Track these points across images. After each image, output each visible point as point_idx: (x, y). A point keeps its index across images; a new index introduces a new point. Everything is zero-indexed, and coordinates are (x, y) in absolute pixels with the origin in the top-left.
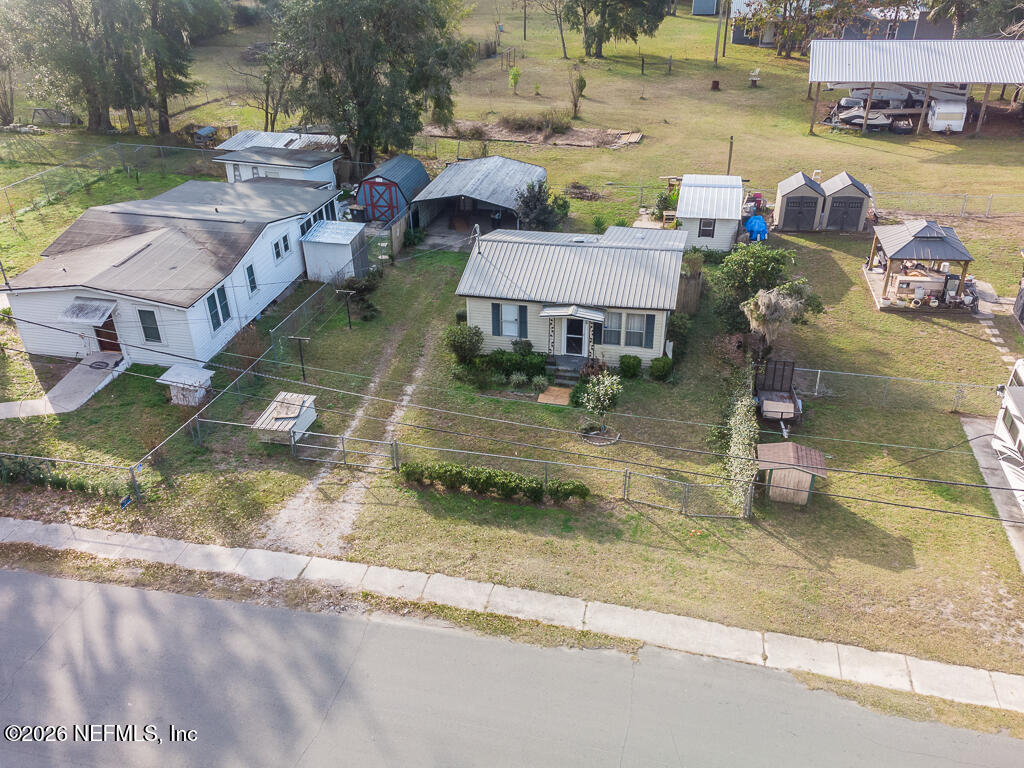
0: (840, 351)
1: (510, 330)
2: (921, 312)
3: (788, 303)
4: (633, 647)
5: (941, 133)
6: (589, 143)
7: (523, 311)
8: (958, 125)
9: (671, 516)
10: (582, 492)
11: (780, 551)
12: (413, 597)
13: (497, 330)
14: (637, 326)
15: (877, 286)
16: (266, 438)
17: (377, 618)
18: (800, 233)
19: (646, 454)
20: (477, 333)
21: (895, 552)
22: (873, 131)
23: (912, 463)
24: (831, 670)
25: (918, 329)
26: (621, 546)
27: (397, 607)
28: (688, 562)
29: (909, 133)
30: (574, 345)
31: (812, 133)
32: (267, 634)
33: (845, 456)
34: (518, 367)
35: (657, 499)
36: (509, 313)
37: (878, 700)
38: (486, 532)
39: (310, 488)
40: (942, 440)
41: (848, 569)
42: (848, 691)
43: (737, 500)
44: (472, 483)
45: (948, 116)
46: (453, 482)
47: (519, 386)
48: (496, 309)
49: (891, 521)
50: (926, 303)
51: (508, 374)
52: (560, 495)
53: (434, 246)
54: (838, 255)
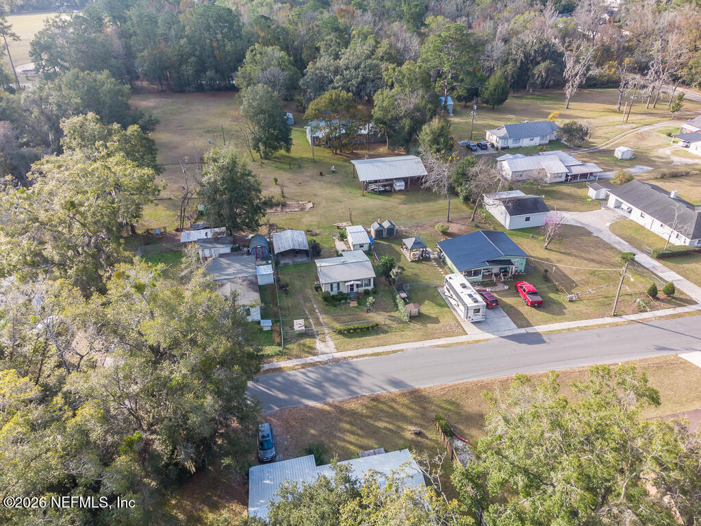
0: (407, 276)
1: (335, 289)
2: (418, 261)
3: (399, 271)
4: (402, 350)
5: (399, 191)
6: (297, 210)
7: (338, 284)
8: (403, 188)
9: (395, 325)
10: (377, 325)
11: (418, 326)
12: (358, 355)
13: (332, 290)
14: (366, 282)
15: (408, 255)
16: (298, 332)
17: (354, 360)
18: (382, 239)
19: (383, 313)
20: (328, 293)
21: (436, 320)
22: (380, 193)
23: (432, 301)
24: (434, 344)
25: (420, 266)
26: (390, 334)
27: (357, 357)
28: (403, 333)
29: (390, 191)
30: (352, 289)
31: (363, 195)
32: (337, 368)
33: (420, 302)
34: (342, 299)
35: (390, 322)
36: (335, 286)
37: (443, 346)
38: (362, 339)
39: (317, 340)
40: (436, 294)
41: (430, 326)
42: (438, 346)
43: (406, 319)
44: (353, 330)
45: (400, 186)
46: (349, 331)
47: (343, 304)
48: (332, 285)
49: (433, 314)
50: (419, 258)
51: (340, 301)
52: (373, 327)
53: (284, 264)
54: (393, 245)
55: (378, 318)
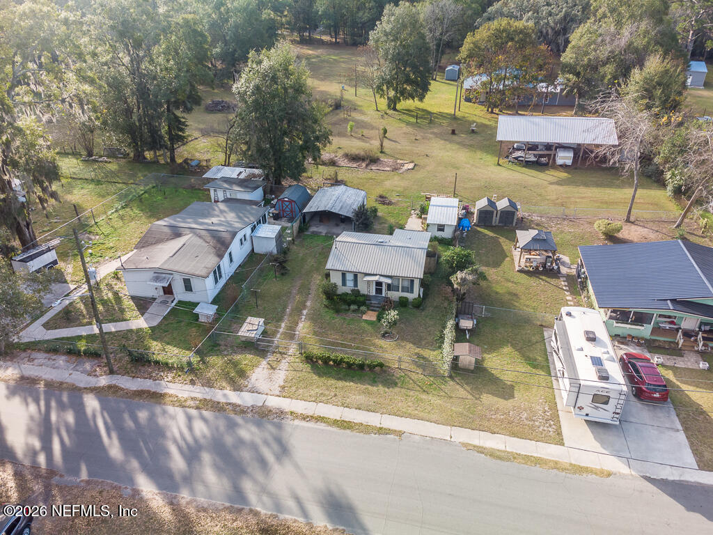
0: (497, 293)
1: (350, 284)
2: (534, 273)
3: (470, 278)
4: (400, 434)
5: (561, 166)
6: (388, 169)
7: (356, 276)
8: (569, 162)
9: (418, 375)
10: (381, 365)
11: (460, 391)
12: (310, 413)
13: (344, 284)
14: (407, 284)
15: (519, 259)
16: (243, 339)
17: (297, 422)
18: (486, 227)
19: (409, 345)
20: (335, 286)
21: (506, 391)
22: (528, 164)
23: (520, 350)
24: (476, 442)
25: (533, 282)
26: (397, 390)
27: (305, 418)
28: (424, 396)
29: (546, 165)
30: (379, 291)
31: (499, 165)
32: (254, 429)
33: (493, 347)
34: (354, 302)
35: (413, 367)
36: (350, 277)
37: (491, 453)
38: (341, 384)
39: (264, 363)
40: (534, 339)
41: (488, 399)
42: (481, 450)
43: (445, 368)
44: (335, 361)
45: (565, 158)
46: (326, 361)
47: (354, 311)
48: (344, 275)
49: (507, 377)
50: (537, 268)
51: (349, 306)
52: (372, 367)
53: (313, 232)
54: (502, 240)
55: (392, 353)
